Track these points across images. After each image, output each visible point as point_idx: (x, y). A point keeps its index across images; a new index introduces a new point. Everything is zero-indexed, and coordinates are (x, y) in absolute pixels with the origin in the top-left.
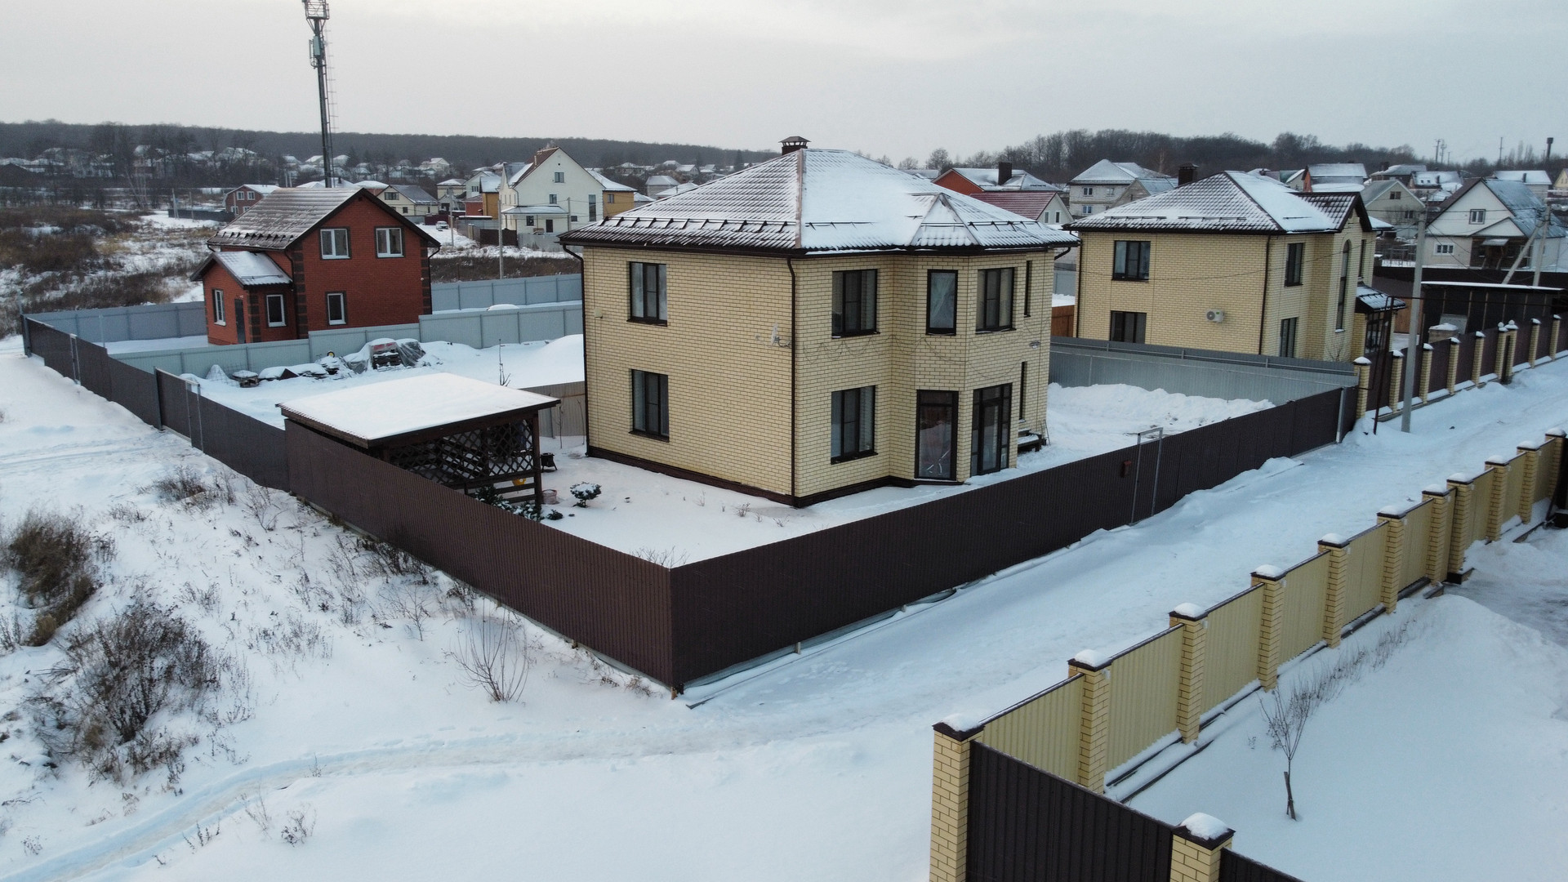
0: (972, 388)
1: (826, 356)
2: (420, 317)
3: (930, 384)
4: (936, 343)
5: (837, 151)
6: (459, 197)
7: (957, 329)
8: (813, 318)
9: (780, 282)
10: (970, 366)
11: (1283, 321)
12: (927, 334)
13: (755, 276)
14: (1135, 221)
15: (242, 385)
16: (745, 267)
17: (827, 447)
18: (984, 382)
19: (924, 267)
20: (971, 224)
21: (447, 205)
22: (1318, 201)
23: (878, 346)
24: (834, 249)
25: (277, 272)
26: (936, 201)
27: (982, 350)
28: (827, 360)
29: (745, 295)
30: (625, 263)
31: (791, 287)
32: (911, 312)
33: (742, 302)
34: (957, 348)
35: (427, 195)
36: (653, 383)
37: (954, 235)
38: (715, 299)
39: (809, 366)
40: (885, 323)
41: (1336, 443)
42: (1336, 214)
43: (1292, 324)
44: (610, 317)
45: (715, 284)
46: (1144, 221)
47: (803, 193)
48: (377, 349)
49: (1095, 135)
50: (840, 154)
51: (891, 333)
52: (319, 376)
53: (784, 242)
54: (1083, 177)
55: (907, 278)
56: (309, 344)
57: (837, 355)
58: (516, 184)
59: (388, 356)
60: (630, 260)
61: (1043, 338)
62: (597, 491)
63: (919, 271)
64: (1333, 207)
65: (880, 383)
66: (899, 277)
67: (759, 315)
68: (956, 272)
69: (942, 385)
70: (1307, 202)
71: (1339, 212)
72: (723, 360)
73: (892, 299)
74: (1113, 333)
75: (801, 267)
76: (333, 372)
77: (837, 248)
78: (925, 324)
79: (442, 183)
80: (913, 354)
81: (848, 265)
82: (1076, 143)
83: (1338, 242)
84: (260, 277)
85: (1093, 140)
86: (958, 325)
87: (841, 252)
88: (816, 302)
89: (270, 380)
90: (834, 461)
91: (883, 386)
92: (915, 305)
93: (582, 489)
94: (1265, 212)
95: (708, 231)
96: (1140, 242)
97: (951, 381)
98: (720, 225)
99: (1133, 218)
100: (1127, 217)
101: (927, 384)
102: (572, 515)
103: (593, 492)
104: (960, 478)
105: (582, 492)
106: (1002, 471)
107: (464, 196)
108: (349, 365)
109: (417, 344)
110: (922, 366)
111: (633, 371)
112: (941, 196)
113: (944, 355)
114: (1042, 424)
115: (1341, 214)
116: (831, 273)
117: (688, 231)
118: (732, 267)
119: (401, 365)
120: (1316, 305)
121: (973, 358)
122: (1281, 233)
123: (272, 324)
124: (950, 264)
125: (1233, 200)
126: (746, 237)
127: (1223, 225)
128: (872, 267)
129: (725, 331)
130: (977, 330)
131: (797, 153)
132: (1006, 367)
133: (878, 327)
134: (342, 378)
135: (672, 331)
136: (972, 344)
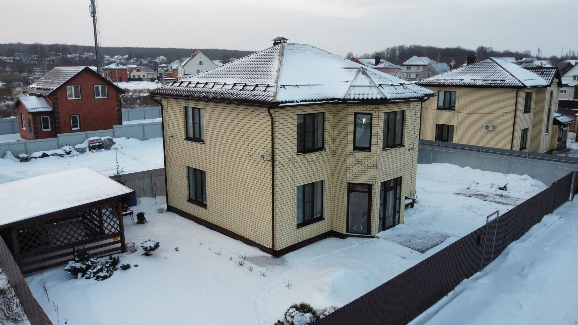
0: (380, 182)
1: (293, 166)
2: (114, 126)
3: (356, 180)
4: (359, 156)
5: (303, 45)
6: (165, 71)
7: (372, 148)
8: (284, 144)
9: (265, 121)
10: (379, 169)
11: (522, 130)
12: (354, 150)
13: (250, 117)
14: (449, 81)
15: (21, 161)
16: (245, 112)
17: (294, 219)
18: (387, 178)
19: (352, 111)
20: (380, 85)
21: (161, 74)
22: (537, 72)
23: (325, 157)
24: (297, 102)
25: (47, 105)
26: (359, 72)
27: (386, 159)
28: (294, 168)
29: (245, 128)
30: (183, 107)
31: (271, 124)
32: (344, 138)
33: (243, 132)
34: (372, 159)
35: (153, 70)
36: (199, 174)
37: (371, 92)
38: (229, 130)
39: (283, 173)
40: (329, 143)
41: (569, 200)
42: (547, 78)
43: (525, 131)
44: (176, 136)
45: (229, 121)
46: (453, 81)
47: (281, 67)
48: (92, 142)
49: (408, 47)
50: (304, 46)
51: (332, 149)
52: (61, 156)
53: (266, 97)
54: (407, 62)
55: (342, 117)
56: (58, 140)
57: (300, 164)
58: (184, 65)
59: (97, 145)
60: (185, 105)
61: (414, 146)
62: (157, 245)
63: (349, 113)
64: (545, 74)
65: (326, 178)
66: (337, 117)
67: (253, 141)
68: (371, 114)
69: (363, 180)
70: (531, 72)
71: (549, 77)
72: (234, 165)
73: (333, 130)
74: (437, 135)
75: (277, 113)
76: (68, 153)
77: (299, 101)
78: (353, 145)
79: (160, 66)
80: (346, 162)
81: (307, 110)
82: (401, 50)
83: (548, 90)
84: (37, 108)
85: (408, 49)
86: (372, 146)
87: (302, 103)
88: (287, 134)
89: (36, 158)
90: (299, 226)
91: (328, 180)
92: (346, 133)
93: (147, 245)
94: (515, 77)
95: (225, 90)
96: (451, 92)
97: (368, 178)
98: (231, 87)
99: (448, 80)
100: (445, 80)
101: (354, 180)
102: (136, 266)
103: (153, 247)
104: (372, 233)
105: (147, 247)
106: (396, 226)
107: (167, 70)
108: (77, 150)
109: (112, 139)
110: (351, 169)
111: (188, 167)
112: (361, 69)
113: (363, 163)
114: (413, 192)
115: (549, 78)
116: (296, 116)
117: (214, 89)
118: (238, 111)
119: (103, 149)
120: (536, 122)
121: (381, 165)
122: (524, 87)
123: (44, 130)
124: (367, 109)
125: (496, 71)
126: (245, 94)
127: (494, 84)
128: (321, 111)
129: (235, 149)
130: (383, 148)
131: (280, 45)
132: (399, 168)
133: (324, 146)
134: (73, 156)
135: (207, 147)
136: (380, 156)
